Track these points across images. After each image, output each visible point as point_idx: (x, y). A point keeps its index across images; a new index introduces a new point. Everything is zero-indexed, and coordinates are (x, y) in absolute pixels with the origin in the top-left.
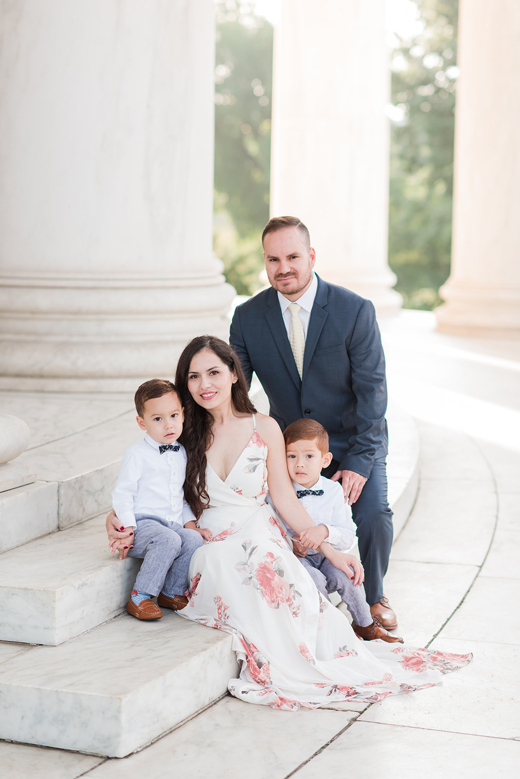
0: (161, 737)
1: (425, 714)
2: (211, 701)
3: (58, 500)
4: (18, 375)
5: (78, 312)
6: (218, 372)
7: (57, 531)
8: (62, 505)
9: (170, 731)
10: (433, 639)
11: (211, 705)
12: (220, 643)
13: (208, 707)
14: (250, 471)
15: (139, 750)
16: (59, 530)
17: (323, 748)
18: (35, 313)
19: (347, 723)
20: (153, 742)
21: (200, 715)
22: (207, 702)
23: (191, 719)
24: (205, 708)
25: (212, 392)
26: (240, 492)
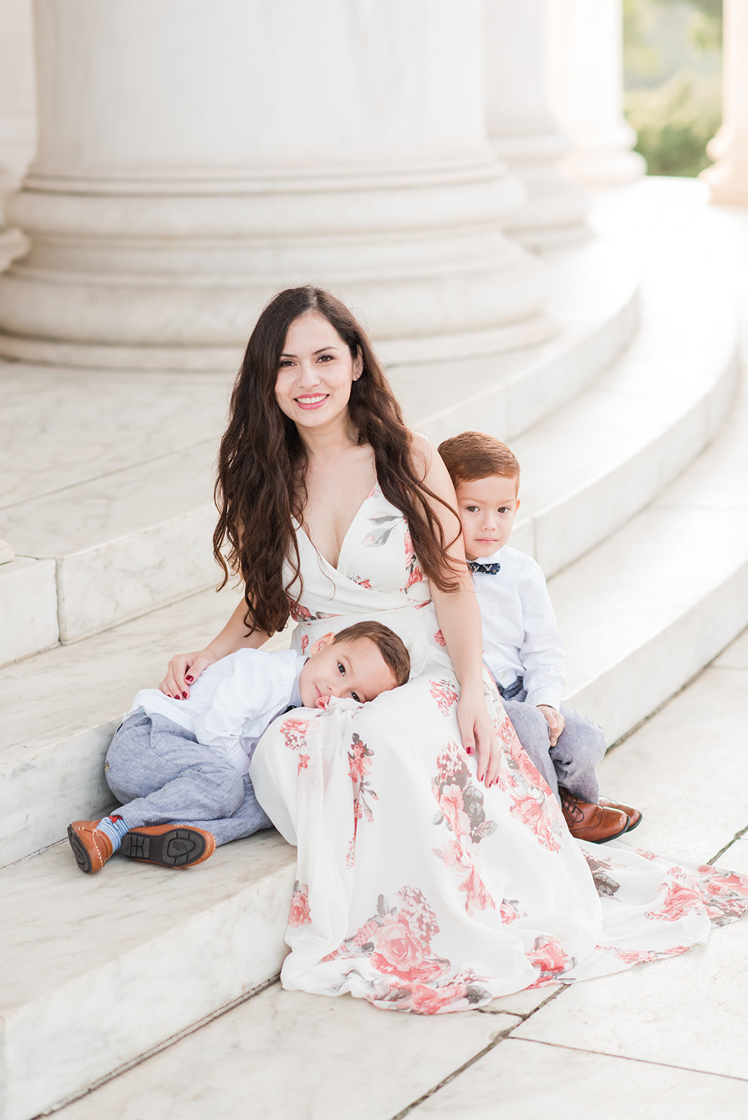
0: (114, 1074)
1: (648, 1021)
2: (247, 989)
3: (57, 592)
4: (144, 344)
5: (237, 236)
6: (332, 358)
7: (57, 647)
8: (63, 600)
9: (139, 1060)
10: (733, 842)
11: (246, 997)
12: (267, 880)
13: (237, 1003)
14: (377, 542)
15: (56, 1107)
16: (62, 644)
17: (413, 1105)
18: (168, 239)
19: (488, 1041)
20: (92, 1087)
21: (216, 1021)
22: (237, 992)
23: (194, 1032)
24: (231, 1006)
25: (319, 395)
26: (366, 583)
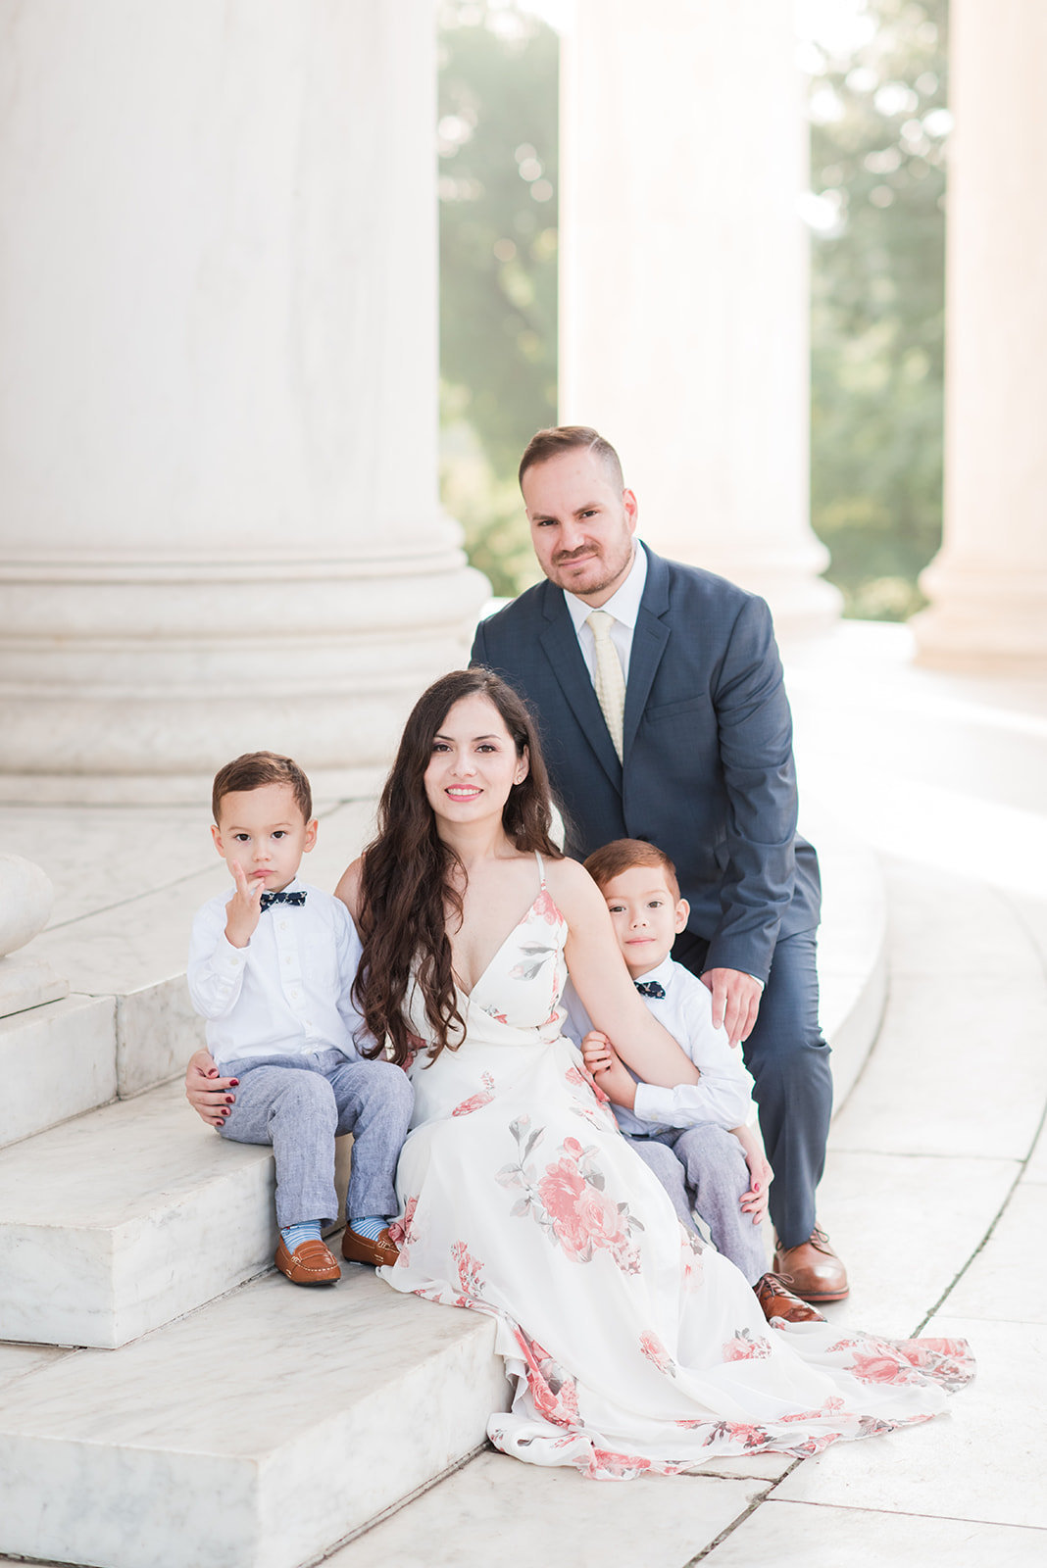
0: (344, 1542)
1: (915, 1482)
2: (452, 1462)
3: (117, 1035)
5: (153, 635)
6: (494, 749)
7: (115, 1102)
8: (124, 1045)
9: (365, 1528)
10: (927, 1319)
11: (451, 1471)
12: (469, 1337)
13: (444, 1476)
14: (526, 975)
16: (120, 1099)
17: (696, 1560)
18: (61, 637)
19: (746, 1505)
20: (327, 1553)
21: (428, 1494)
22: (443, 1464)
23: (409, 1503)
24: (439, 1478)
25: (473, 788)
26: (502, 1018)
